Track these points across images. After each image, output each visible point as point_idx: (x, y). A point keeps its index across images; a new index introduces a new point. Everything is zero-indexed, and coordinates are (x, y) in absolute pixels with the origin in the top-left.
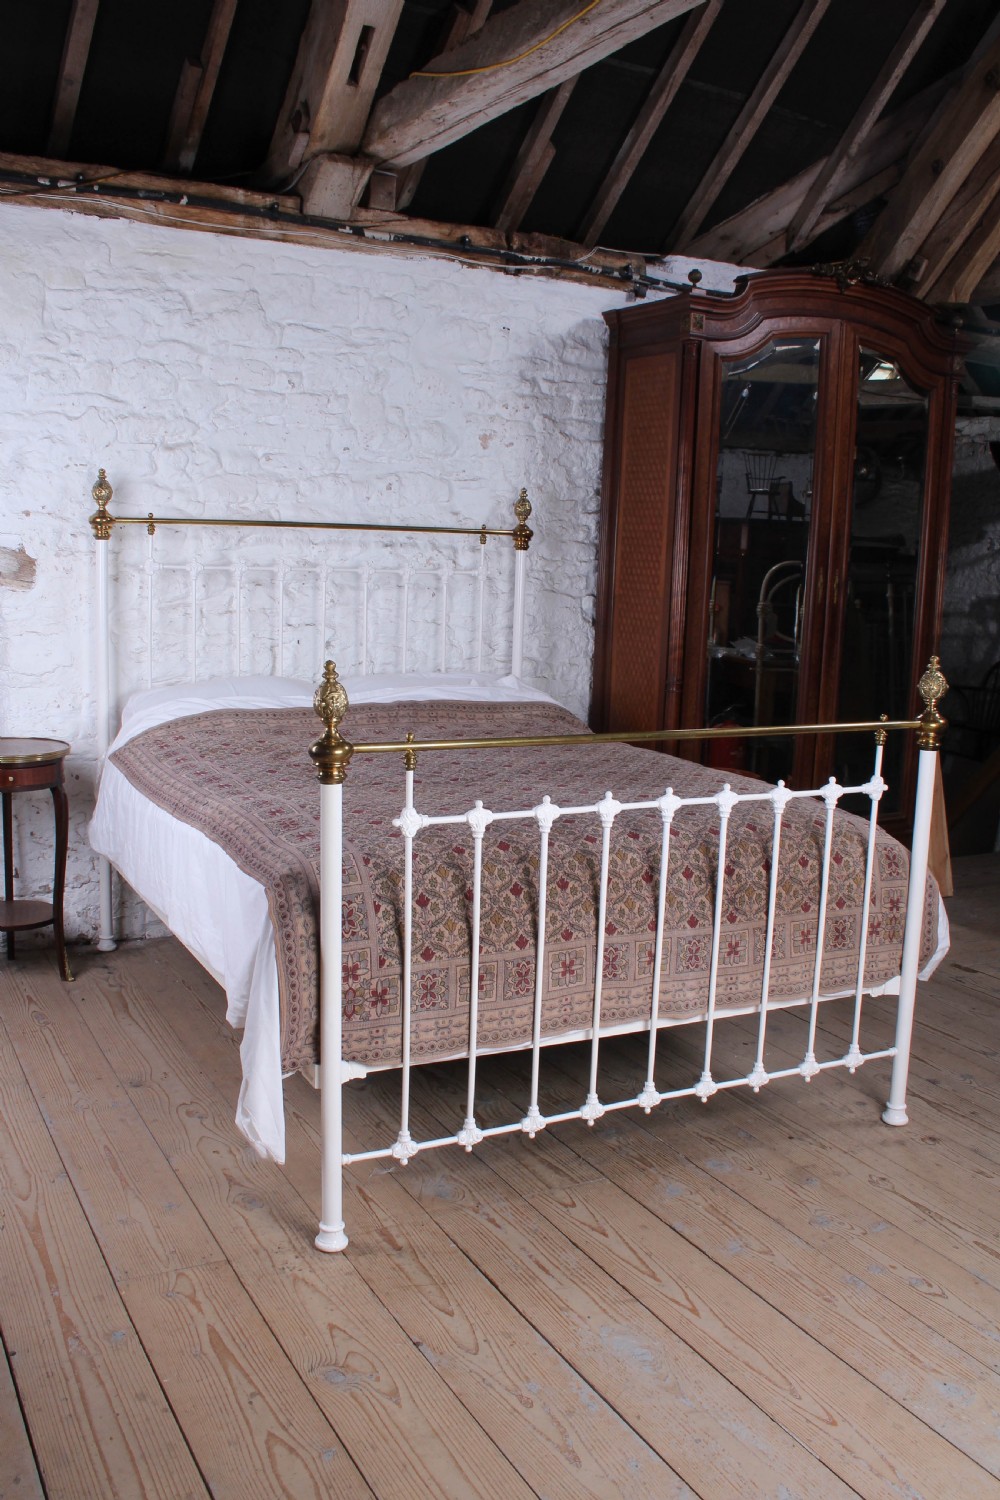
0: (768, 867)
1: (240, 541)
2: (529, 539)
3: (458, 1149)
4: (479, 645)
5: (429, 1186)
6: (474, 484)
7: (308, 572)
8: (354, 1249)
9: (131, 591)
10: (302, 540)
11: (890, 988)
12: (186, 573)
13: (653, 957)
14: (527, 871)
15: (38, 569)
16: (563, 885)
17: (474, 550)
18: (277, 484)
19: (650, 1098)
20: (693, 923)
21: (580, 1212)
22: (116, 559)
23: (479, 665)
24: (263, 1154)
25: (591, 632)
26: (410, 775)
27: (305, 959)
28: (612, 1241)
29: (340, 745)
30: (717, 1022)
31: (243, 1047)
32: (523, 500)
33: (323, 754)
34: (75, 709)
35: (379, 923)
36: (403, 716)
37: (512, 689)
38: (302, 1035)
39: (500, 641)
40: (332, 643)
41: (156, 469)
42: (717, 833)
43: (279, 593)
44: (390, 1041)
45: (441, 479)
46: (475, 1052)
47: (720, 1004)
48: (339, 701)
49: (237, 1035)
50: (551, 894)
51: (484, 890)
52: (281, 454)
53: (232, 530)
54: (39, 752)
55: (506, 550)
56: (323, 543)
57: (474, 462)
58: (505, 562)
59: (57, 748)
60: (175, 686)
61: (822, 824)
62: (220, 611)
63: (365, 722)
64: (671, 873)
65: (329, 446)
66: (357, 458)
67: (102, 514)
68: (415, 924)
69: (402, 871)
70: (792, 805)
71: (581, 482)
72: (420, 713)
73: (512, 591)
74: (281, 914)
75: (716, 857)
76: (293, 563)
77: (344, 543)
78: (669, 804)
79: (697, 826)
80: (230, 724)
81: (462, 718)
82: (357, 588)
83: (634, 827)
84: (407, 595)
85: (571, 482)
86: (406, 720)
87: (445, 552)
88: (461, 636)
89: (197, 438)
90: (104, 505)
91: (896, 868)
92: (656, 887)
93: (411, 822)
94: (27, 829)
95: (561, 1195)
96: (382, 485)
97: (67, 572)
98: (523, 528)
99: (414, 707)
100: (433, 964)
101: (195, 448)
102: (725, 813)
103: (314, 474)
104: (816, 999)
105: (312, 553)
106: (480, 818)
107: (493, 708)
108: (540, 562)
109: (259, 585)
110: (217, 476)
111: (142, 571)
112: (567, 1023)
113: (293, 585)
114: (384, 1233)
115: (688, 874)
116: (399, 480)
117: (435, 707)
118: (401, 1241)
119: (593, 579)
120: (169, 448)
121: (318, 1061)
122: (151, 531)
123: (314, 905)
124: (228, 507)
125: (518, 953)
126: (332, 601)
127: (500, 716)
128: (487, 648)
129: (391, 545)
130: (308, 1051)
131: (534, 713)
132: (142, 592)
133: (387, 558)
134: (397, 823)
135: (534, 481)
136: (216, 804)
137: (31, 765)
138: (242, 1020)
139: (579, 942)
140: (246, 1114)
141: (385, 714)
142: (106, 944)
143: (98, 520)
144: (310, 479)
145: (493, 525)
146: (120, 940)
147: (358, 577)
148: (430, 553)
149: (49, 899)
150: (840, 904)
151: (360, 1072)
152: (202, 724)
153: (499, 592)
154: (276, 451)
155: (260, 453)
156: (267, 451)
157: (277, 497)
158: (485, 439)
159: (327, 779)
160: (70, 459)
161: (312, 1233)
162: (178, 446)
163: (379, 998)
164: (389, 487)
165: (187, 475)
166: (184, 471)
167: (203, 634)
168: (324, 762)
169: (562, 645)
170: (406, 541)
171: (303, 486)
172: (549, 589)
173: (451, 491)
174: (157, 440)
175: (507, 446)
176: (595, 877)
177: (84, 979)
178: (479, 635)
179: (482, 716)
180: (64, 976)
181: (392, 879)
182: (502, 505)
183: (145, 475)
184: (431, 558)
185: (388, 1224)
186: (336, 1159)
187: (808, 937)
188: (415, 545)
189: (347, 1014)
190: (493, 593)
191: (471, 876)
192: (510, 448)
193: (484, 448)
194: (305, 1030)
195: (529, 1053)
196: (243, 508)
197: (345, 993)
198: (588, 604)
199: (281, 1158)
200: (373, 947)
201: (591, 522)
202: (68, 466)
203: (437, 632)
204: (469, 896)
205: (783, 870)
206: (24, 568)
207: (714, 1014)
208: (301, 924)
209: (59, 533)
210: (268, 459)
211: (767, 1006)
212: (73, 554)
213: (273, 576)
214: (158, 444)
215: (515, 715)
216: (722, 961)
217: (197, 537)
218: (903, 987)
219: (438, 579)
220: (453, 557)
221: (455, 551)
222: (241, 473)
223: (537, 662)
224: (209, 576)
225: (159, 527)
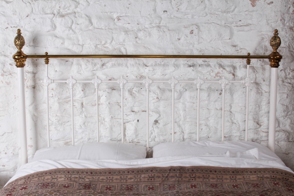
1: (103, 65)
2: (280, 61)
6: (246, 28)
9: (43, 94)
10: (139, 64)
18: (124, 33)
22: (34, 77)
32: (275, 37)
36: (172, 177)
40: (159, 121)
41: (55, 27)
45: (225, 26)
52: (126, 16)
53: (97, 60)
56: (152, 65)
57: (247, 15)
62: (93, 104)
63: (146, 180)
65: (155, 10)
66: (172, 16)
67: (20, 54)
72: (184, 175)
76: (134, 78)
77: (164, 65)
81: (213, 178)
86: (174, 179)
87: (228, 69)
89: (78, 10)
90: (21, 48)
96: (188, 31)
97: (8, 84)
98: (275, 54)
101: (77, 15)
103: (147, 26)
108: (291, 73)
109: (114, 89)
110: (89, 30)
113: (135, 89)
116: (198, 27)
120: (63, 16)
122: (47, 62)
124: (96, 47)
126: (157, 98)
127: (241, 177)
128: (255, 124)
129: (193, 66)
131: (265, 176)
133: (191, 73)
135: (288, 24)
141: (160, 175)
143: (16, 57)
148: (218, 70)
152: (46, 178)
153: (263, 92)
154: (124, 14)
155: (115, 16)
156: (119, 15)
157: (124, 41)
160: (8, 24)
162: (67, 14)
164: (192, 32)
165: (73, 30)
166: (71, 28)
167: (83, 116)
170: (203, 63)
171: (140, 34)
173: (232, 34)
174: (55, 12)
175: (269, 4)
179: (228, 177)
182: (265, 40)
183: (49, 31)
184: (218, 73)
188: (208, 65)
192: (271, 5)
193: (253, 6)
196: (105, 47)
202: (7, 28)
210: (119, 19)
212: (10, 74)
214: (56, 14)
215: (251, 177)
217: (79, 64)
220: (233, 72)
221: (234, 68)
222: (103, 28)
223: (289, 133)
224: (86, 86)
225: (51, 60)
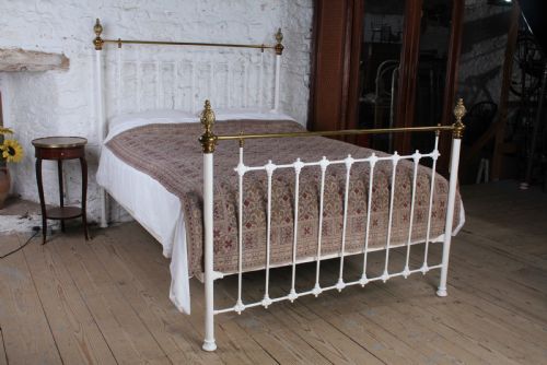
0: (390, 188)
1: (158, 51)
2: (282, 50)
3: (262, 307)
4: (261, 96)
5: (249, 323)
6: (258, 26)
7: (188, 64)
8: (219, 350)
9: (112, 73)
10: (185, 51)
11: (440, 239)
12: (135, 65)
13: (342, 226)
14: (290, 190)
15: (71, 62)
16: (305, 196)
17: (258, 55)
18: (174, 26)
19: (341, 285)
20: (359, 212)
21: (312, 333)
22: (105, 59)
23: (260, 104)
24: (181, 310)
25: (308, 91)
26: (241, 149)
27: (197, 228)
28: (326, 345)
29: (212, 137)
30: (368, 253)
31: (171, 266)
32: (279, 33)
33: (205, 141)
34: (89, 124)
35: (228, 212)
36: (230, 126)
37: (275, 114)
38: (196, 260)
39: (269, 94)
40: (198, 95)
41: (121, 19)
42: (368, 174)
43: (176, 73)
44: (233, 263)
45: (244, 24)
46: (269, 266)
47: (370, 246)
48: (211, 118)
49: (169, 260)
50: (300, 199)
51: (272, 198)
52: (175, 13)
53: (154, 46)
54: (74, 142)
55: (272, 55)
56: (194, 52)
58: (272, 59)
59: (81, 141)
60: (131, 114)
61: (412, 170)
62: (150, 82)
64: (350, 191)
65: (196, 9)
66: (208, 15)
67: (98, 39)
68: (244, 213)
69: (238, 190)
70: (400, 162)
71: (304, 25)
72: (237, 125)
73: (275, 73)
74: (187, 209)
75: (368, 184)
76: (181, 61)
77: (203, 52)
78: (349, 161)
79: (361, 171)
80: (157, 130)
81: (255, 126)
82: (209, 71)
83: (334, 171)
84: (230, 74)
85: (300, 25)
87: (246, 56)
88: (253, 92)
89: (139, 5)
90: (99, 35)
91: (443, 189)
92: (343, 197)
93: (242, 169)
94: (69, 176)
95: (304, 326)
96: (219, 26)
97: (84, 64)
98: (279, 45)
99: (234, 122)
100: (251, 230)
101: (138, 10)
102: (373, 165)
103: (190, 21)
104: (409, 244)
105: (189, 56)
106: (270, 168)
107: (268, 122)
108: (286, 60)
109: (167, 70)
110: (148, 22)
111: (116, 64)
112: (306, 254)
113: (181, 70)
114: (231, 342)
115: (357, 191)
116: (226, 24)
117: (243, 122)
118: (238, 346)
119: (309, 67)
120: (127, 10)
121: (203, 271)
122: (120, 46)
123: (201, 205)
124: (153, 36)
125: (287, 225)
126: (198, 77)
127: (270, 126)
128: (264, 97)
129: (223, 53)
130: (199, 267)
131: (285, 125)
132: (117, 73)
133: (221, 58)
134: (236, 170)
135: (284, 25)
136: (154, 163)
137: (71, 148)
138: (170, 254)
139: (312, 220)
140: (174, 294)
142: (104, 225)
143: (97, 41)
144: (188, 24)
145: (267, 44)
146: (110, 223)
147: (209, 66)
148: (239, 56)
149: (80, 206)
150: (420, 204)
151: (221, 275)
152: (144, 130)
153: (269, 73)
154: (173, 11)
155: (166, 12)
156: (169, 11)
157: (174, 32)
158: (263, 6)
159: (206, 151)
160: (83, 14)
161: (201, 343)
162: (130, 9)
163: (229, 244)
164: (222, 27)
165: (135, 22)
167: (143, 92)
168: (205, 144)
169: (296, 96)
170: (230, 51)
171: (185, 27)
172: (290, 72)
173: (248, 30)
174: (121, 6)
175: (272, 10)
176: (318, 192)
177: (95, 239)
178: (260, 91)
179: (263, 125)
180: (87, 238)
181: (233, 194)
182: (270, 35)
183: (116, 22)
184: (240, 58)
185: (233, 339)
186: (211, 312)
187: (406, 218)
188: (233, 53)
189: (215, 251)
190: (266, 73)
191: (267, 192)
192: (274, 10)
193: (263, 10)
194: (197, 258)
195: (291, 267)
196: (160, 36)
197: (214, 243)
198: (307, 78)
199: (189, 312)
200: (226, 223)
201: (308, 42)
202: (82, 17)
203: (243, 90)
204: (266, 201)
205: (396, 189)
206: (65, 62)
207: (368, 250)
208: (195, 213)
209: (79, 47)
210: (170, 15)
211: (389, 246)
212: (86, 56)
213: (172, 66)
214: (122, 8)
215: (277, 125)
216: (371, 228)
217: (140, 49)
218: (446, 239)
219: (243, 67)
220: (249, 58)
221: (250, 56)
222: (158, 21)
223: (285, 103)
224: (145, 66)
225: (123, 45)
